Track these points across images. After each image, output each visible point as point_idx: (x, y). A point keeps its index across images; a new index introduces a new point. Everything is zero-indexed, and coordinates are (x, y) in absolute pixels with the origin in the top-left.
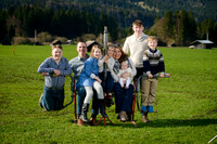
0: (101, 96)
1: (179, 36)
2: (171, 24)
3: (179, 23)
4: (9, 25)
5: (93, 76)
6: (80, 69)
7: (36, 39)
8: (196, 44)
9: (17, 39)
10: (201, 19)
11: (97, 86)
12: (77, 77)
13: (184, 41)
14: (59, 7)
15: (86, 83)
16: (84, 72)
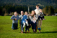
0: (28, 25)
1: (49, 13)
2: (47, 9)
3: (49, 9)
4: (3, 10)
5: (25, 20)
6: (22, 18)
7: (10, 14)
8: (54, 15)
9: (6, 14)
10: (55, 8)
11: (27, 22)
12: (21, 20)
13: (51, 14)
14: (17, 5)
15: (23, 22)
16: (23, 19)
